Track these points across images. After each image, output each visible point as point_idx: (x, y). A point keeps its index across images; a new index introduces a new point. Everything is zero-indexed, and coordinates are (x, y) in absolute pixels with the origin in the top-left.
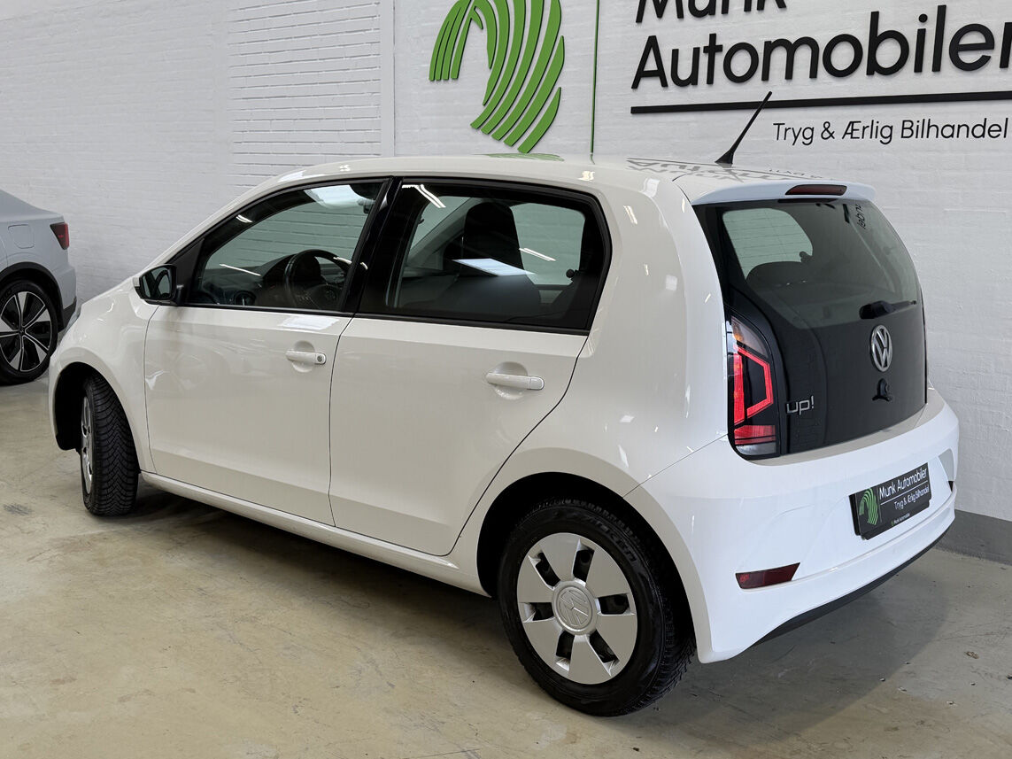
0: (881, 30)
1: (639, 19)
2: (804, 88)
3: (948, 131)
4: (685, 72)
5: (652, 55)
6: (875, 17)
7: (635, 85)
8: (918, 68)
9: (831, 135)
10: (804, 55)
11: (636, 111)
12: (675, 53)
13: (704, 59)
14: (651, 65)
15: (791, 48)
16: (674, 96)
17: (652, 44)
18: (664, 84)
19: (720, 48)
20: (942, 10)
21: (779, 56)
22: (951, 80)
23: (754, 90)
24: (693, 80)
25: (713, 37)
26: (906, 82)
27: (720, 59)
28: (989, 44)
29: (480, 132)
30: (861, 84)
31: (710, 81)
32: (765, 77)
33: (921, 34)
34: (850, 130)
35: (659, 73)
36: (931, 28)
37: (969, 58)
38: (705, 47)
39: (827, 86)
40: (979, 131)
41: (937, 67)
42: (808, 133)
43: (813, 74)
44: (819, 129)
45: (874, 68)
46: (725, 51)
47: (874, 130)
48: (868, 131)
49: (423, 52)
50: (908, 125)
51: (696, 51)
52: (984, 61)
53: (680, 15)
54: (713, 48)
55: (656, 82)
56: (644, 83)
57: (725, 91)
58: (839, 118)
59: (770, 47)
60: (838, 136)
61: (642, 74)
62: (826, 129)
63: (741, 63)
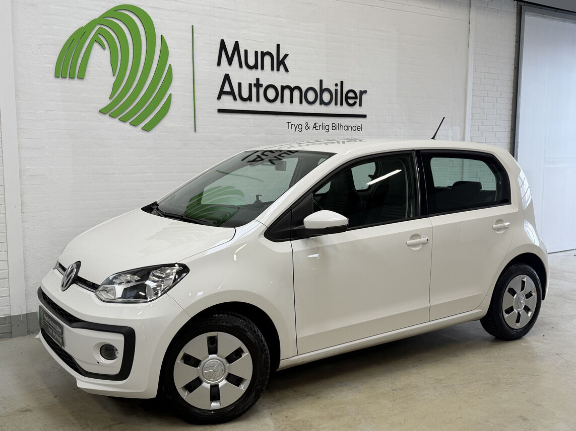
0: (323, 88)
1: (219, 64)
2: (297, 107)
3: (346, 128)
4: (245, 94)
5: (227, 84)
6: (321, 81)
7: (219, 98)
8: (336, 104)
9: (309, 128)
10: (296, 94)
11: (220, 111)
12: (240, 84)
13: (254, 90)
14: (227, 88)
15: (292, 90)
16: (239, 105)
17: (227, 78)
18: (235, 99)
19: (261, 85)
20: (342, 82)
21: (287, 93)
22: (345, 109)
23: (277, 107)
24: (250, 98)
25: (258, 80)
26: (332, 109)
27: (262, 90)
28: (356, 98)
29: (107, 117)
30: (317, 108)
31: (258, 100)
32: (282, 101)
33: (336, 90)
34: (315, 126)
35: (232, 93)
36: (339, 88)
37: (351, 101)
38: (254, 84)
39: (305, 108)
40: (354, 128)
41: (342, 104)
42: (300, 127)
43: (301, 102)
44: (304, 125)
45: (322, 102)
46: (264, 86)
47: (323, 127)
48: (321, 126)
49: (46, 55)
50: (334, 125)
51: (250, 85)
52: (355, 103)
53: (241, 66)
54: (258, 85)
55: (230, 98)
56: (224, 97)
57: (264, 105)
58: (311, 120)
59: (283, 88)
60: (311, 128)
61: (222, 92)
62: (307, 125)
63: (271, 94)
